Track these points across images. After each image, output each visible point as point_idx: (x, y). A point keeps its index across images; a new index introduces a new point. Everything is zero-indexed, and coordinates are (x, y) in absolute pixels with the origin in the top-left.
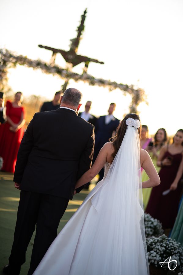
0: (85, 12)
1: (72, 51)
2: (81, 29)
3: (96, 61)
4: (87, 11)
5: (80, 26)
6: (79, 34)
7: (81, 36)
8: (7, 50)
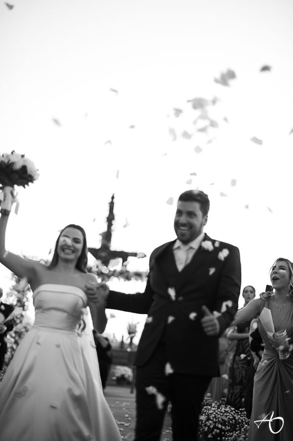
0: (113, 198)
1: (105, 247)
2: (110, 219)
3: (135, 255)
4: (114, 196)
5: (109, 216)
6: (110, 225)
7: (113, 227)
8: (24, 256)
